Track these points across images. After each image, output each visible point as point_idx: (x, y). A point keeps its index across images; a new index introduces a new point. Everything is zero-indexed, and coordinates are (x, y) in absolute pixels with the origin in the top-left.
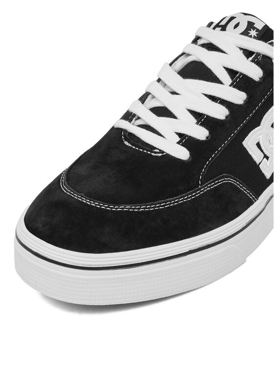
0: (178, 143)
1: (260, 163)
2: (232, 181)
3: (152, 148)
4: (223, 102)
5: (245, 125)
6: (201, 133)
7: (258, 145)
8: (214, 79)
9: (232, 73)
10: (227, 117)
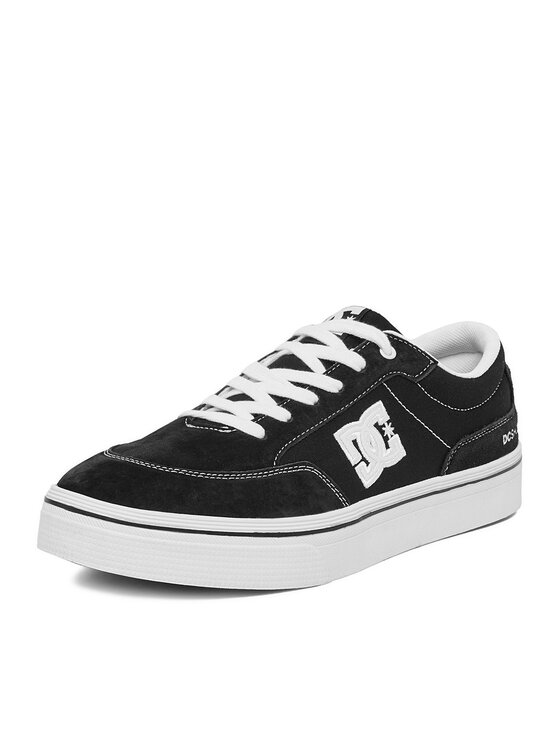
0: (253, 421)
1: (356, 465)
2: (316, 472)
3: (219, 425)
4: (312, 388)
5: (339, 415)
6: (283, 415)
7: (355, 442)
8: (305, 368)
9: (327, 363)
10: (316, 404)
